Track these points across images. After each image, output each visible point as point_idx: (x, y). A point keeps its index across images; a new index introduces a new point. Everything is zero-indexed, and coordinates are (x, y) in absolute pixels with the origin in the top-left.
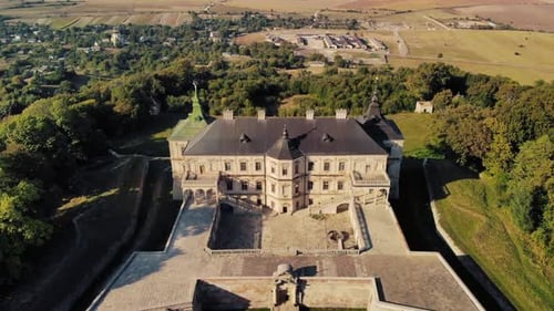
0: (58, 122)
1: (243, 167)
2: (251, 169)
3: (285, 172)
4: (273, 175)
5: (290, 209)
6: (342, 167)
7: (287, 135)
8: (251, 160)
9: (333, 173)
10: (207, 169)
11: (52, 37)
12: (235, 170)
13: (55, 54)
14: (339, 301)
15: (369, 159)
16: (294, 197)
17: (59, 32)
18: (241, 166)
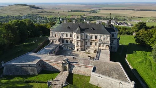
0: (27, 24)
1: (67, 35)
2: (69, 37)
3: (78, 38)
4: (75, 39)
5: (80, 50)
6: (96, 38)
7: (80, 26)
8: (69, 34)
9: (93, 40)
10: (57, 35)
11: (46, 19)
12: (64, 36)
13: (46, 23)
14: (82, 73)
15: (105, 36)
16: (81, 46)
17: (48, 18)
18: (66, 35)
